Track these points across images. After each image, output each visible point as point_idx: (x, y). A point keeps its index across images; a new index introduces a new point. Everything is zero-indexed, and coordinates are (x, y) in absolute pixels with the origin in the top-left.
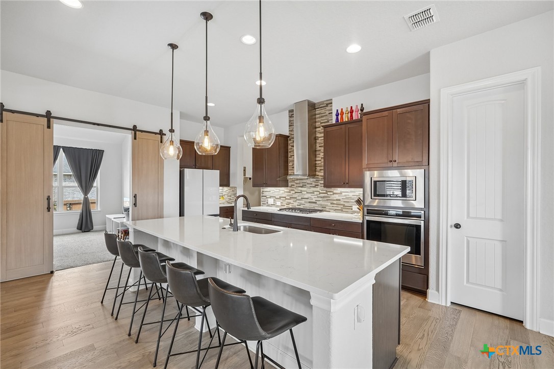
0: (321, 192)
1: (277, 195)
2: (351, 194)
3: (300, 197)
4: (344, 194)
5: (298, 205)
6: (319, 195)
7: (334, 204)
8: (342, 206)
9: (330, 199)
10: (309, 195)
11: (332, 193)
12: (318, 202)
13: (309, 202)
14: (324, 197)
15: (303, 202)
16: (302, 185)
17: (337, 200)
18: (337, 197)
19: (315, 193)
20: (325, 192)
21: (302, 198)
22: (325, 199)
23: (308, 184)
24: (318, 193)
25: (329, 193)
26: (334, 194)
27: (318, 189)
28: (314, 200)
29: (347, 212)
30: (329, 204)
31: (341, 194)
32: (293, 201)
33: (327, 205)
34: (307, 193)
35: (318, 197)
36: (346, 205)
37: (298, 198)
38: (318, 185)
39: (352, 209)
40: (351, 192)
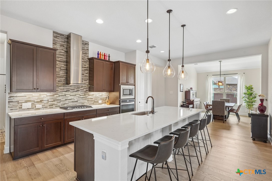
0: (81, 94)
1: (37, 99)
2: (98, 95)
3: (64, 99)
4: (94, 95)
5: (62, 105)
6: (79, 97)
7: (89, 101)
8: (93, 102)
9: (86, 98)
10: (72, 97)
11: (88, 95)
12: (78, 101)
13: (72, 102)
14: (83, 98)
15: (67, 102)
16: (66, 90)
17: (91, 99)
18: (90, 97)
19: (77, 95)
20: (84, 94)
21: (65, 100)
22: (84, 98)
23: (71, 89)
24: (79, 95)
25: (86, 95)
26: (89, 95)
27: (79, 93)
28: (76, 100)
29: (96, 104)
30: (86, 101)
31: (93, 95)
32: (57, 103)
33: (85, 102)
34: (70, 96)
35: (79, 98)
36: (95, 101)
37: (62, 100)
38: (79, 91)
39: (98, 102)
40: (98, 94)
